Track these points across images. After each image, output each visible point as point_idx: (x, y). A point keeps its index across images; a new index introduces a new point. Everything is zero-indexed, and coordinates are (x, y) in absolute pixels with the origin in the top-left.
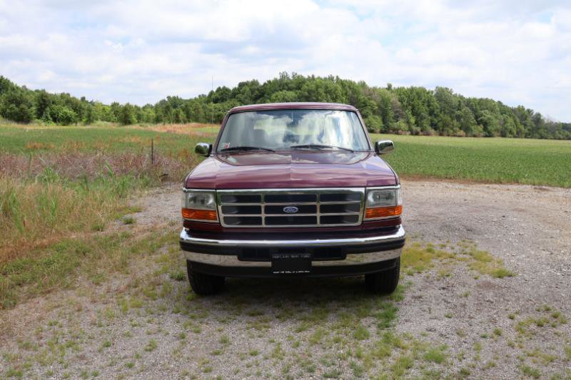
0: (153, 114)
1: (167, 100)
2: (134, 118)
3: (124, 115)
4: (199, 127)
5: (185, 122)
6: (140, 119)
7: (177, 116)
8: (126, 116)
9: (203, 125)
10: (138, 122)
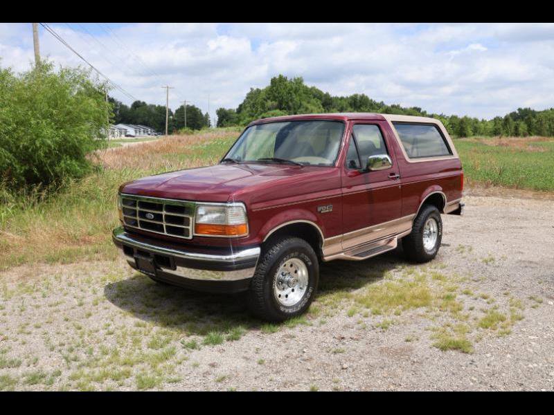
0: (491, 127)
1: (517, 112)
2: (469, 130)
3: (460, 128)
4: (541, 140)
5: (525, 135)
6: (476, 132)
7: (516, 128)
8: (462, 129)
9: (546, 138)
10: (474, 135)
